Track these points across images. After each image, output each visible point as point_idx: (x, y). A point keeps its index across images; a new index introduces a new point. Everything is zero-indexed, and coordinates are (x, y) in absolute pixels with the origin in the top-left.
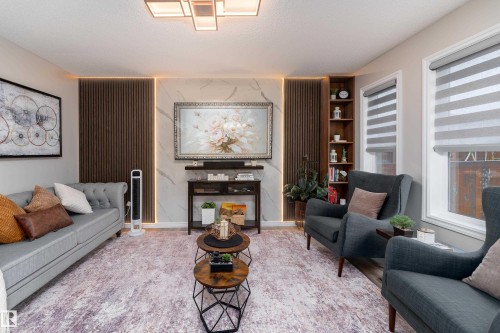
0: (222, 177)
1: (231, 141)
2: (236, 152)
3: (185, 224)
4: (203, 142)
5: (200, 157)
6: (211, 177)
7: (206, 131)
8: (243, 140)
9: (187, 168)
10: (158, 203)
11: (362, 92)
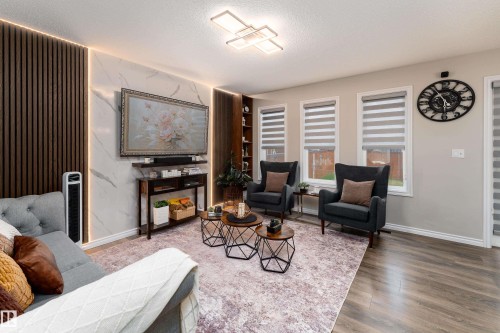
0: (175, 173)
1: (178, 138)
2: (183, 148)
3: (133, 231)
4: (153, 136)
5: (150, 153)
6: (166, 174)
7: (156, 125)
8: (188, 137)
9: (134, 165)
10: (93, 213)
11: (259, 111)
